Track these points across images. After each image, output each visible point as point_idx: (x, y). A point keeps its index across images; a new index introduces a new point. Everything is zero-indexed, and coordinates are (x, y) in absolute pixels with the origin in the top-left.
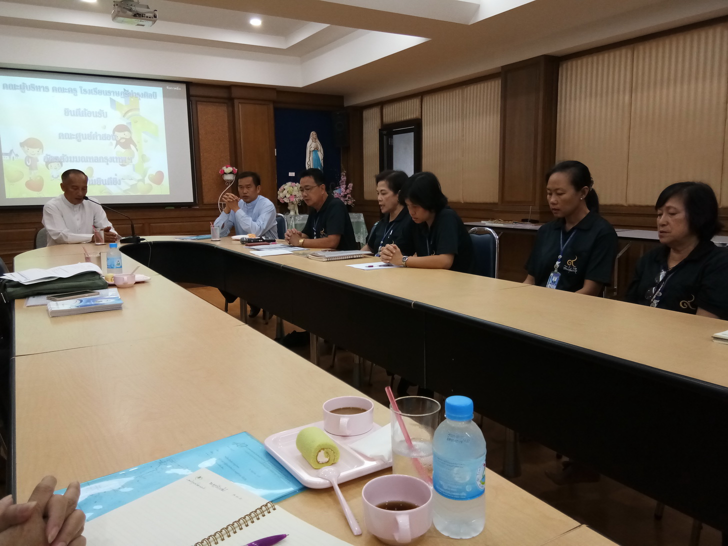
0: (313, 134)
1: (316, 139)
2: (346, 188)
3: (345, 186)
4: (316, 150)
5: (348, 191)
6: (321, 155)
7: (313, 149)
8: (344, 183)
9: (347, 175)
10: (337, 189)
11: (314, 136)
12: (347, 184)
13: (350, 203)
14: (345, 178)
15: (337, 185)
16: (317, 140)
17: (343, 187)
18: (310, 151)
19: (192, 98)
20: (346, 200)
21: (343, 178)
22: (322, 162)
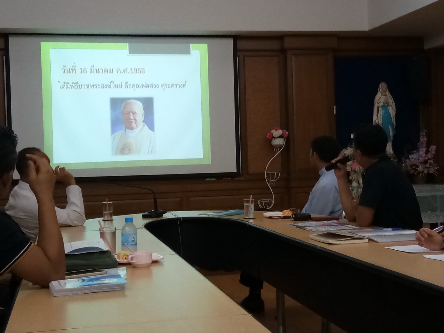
0: (383, 86)
1: (386, 92)
2: (427, 152)
3: (424, 149)
4: (386, 105)
5: (430, 156)
6: (392, 111)
7: (381, 104)
8: (425, 145)
9: (428, 136)
10: (413, 153)
11: (384, 88)
12: (428, 146)
13: (432, 171)
14: (425, 139)
15: (415, 148)
16: (388, 93)
17: (422, 151)
18: (378, 107)
19: (239, 53)
20: (427, 168)
21: (423, 140)
22: (394, 119)
